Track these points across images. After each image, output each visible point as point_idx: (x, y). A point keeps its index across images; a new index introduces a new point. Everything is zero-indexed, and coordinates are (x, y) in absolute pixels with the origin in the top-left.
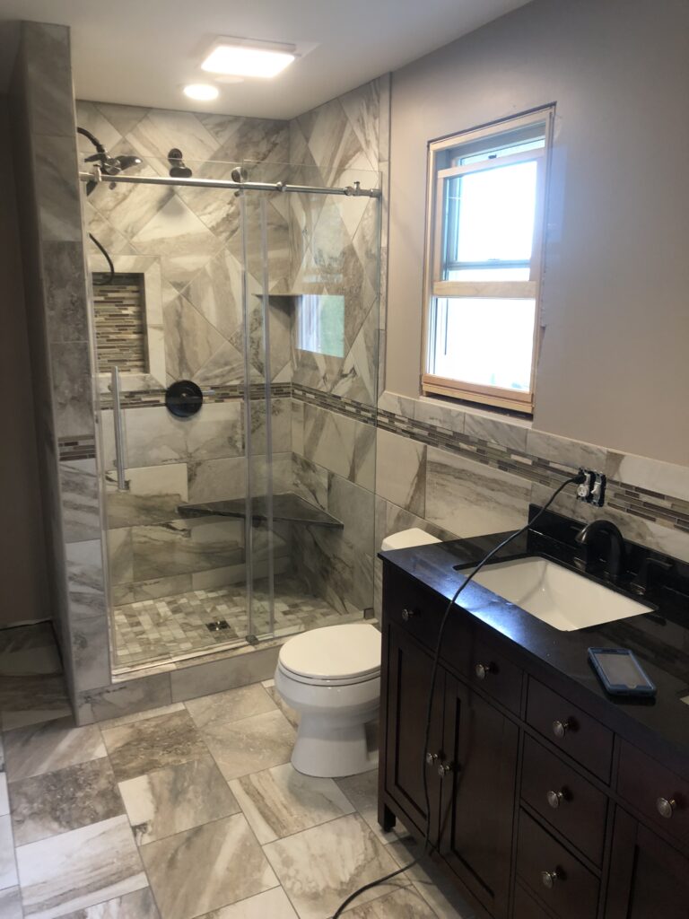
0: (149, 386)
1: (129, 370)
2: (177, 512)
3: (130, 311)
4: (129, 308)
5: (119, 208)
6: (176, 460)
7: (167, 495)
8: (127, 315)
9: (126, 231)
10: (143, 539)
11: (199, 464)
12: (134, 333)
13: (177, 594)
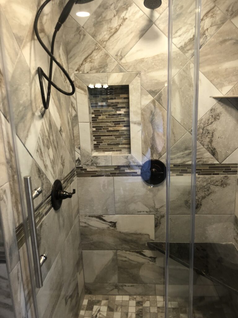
0: (130, 163)
1: (120, 150)
2: (146, 245)
3: (122, 112)
4: (122, 109)
5: (112, 39)
6: (147, 212)
7: (140, 234)
8: (120, 114)
9: (117, 55)
10: (124, 259)
11: (163, 217)
12: (125, 126)
13: (145, 295)
